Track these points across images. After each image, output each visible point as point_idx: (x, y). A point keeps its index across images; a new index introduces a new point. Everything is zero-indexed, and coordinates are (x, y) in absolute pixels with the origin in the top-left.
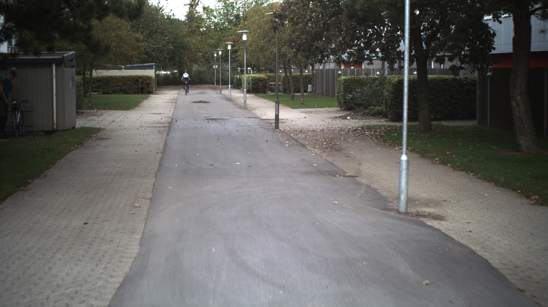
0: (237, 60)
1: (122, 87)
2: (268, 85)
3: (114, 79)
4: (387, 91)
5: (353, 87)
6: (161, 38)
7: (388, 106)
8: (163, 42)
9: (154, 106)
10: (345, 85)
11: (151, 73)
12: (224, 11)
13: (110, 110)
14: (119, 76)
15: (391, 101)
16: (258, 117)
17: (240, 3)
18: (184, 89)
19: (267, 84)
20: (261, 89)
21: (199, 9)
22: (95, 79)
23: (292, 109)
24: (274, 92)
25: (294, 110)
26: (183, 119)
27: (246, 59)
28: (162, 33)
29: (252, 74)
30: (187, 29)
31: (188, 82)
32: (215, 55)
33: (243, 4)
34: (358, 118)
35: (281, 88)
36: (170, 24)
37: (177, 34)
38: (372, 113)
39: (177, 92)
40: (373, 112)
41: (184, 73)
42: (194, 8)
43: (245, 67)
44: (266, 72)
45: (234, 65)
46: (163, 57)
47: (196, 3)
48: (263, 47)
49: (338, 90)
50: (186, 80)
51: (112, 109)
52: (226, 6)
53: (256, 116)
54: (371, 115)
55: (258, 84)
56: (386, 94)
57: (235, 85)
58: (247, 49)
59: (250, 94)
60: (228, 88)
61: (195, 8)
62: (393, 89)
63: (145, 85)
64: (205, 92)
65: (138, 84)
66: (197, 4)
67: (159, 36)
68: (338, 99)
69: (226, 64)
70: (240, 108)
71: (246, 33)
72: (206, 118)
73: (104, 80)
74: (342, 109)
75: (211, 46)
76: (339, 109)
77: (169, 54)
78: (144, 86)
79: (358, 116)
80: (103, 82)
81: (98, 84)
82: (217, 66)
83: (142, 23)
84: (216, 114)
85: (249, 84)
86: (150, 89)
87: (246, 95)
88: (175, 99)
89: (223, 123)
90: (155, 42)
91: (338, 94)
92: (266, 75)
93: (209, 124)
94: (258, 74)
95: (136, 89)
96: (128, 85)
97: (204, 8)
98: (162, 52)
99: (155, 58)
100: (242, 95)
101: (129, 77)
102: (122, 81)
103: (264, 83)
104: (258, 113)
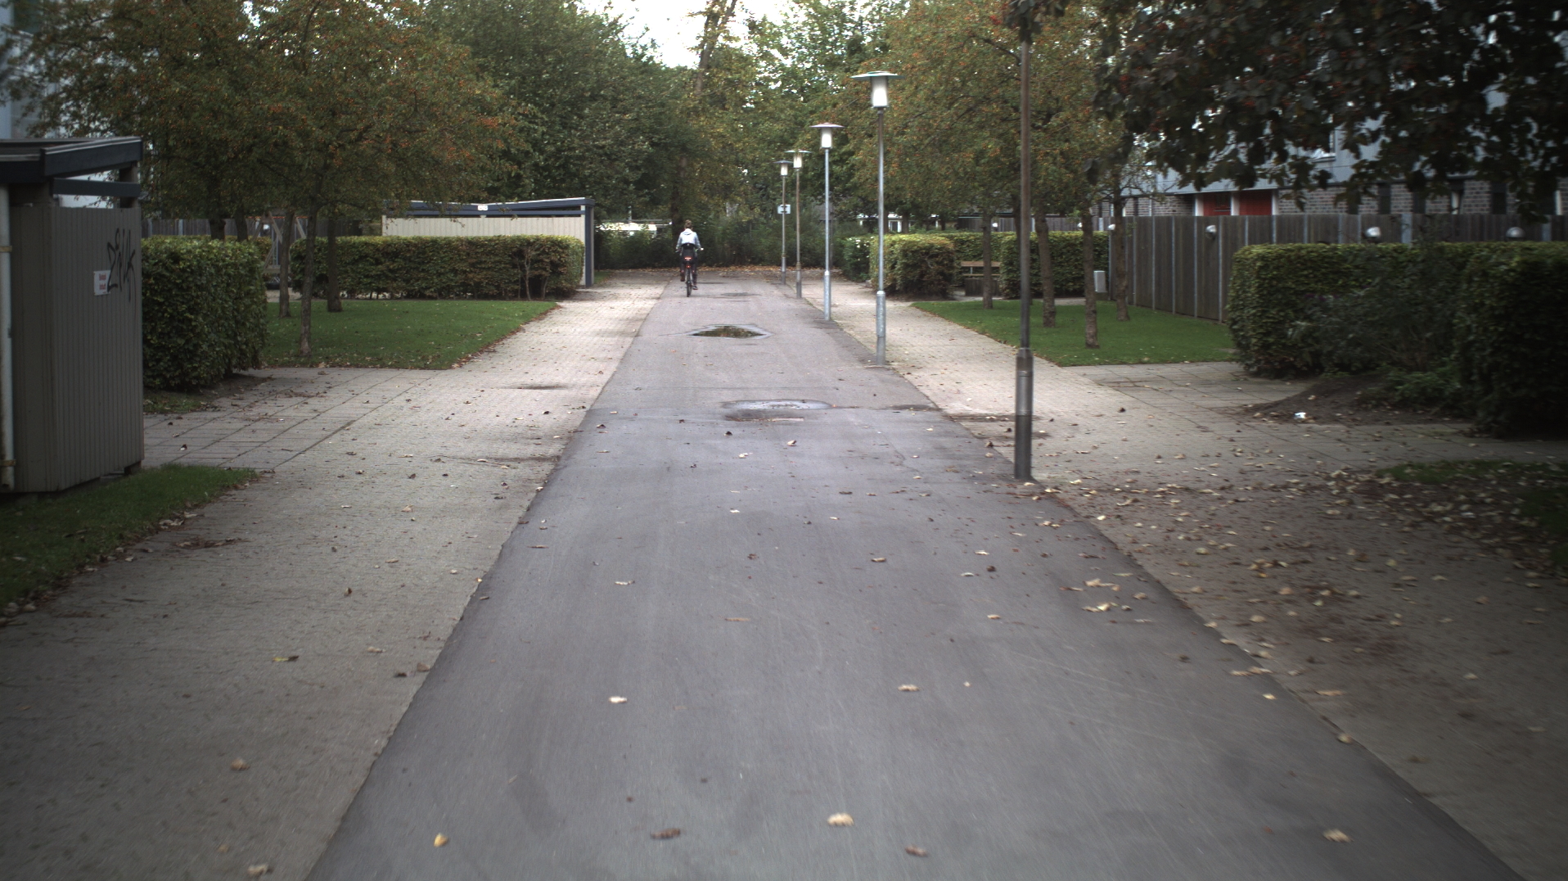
0: (855, 187)
1: (471, 276)
2: (956, 271)
3: (442, 248)
4: (1474, 309)
5: (1293, 286)
6: (610, 117)
7: (1475, 371)
8: (618, 128)
9: (551, 348)
10: (1265, 279)
11: (571, 229)
12: (812, 30)
13: (375, 367)
14: (459, 239)
15: (1492, 354)
16: (931, 405)
17: (865, 6)
18: (683, 280)
19: (953, 268)
20: (932, 283)
21: (737, 27)
22: (378, 250)
23: (1056, 367)
24: (978, 293)
25: (1067, 372)
26: (631, 415)
27: (886, 182)
28: (615, 101)
29: (903, 232)
30: (698, 90)
31: (693, 257)
32: (784, 171)
33: (874, 9)
34: (1340, 418)
35: (1002, 279)
36: (642, 73)
37: (663, 105)
38: (1398, 399)
39: (658, 290)
40: (1402, 394)
41: (683, 230)
42: (719, 23)
43: (881, 208)
44: (947, 225)
45: (845, 204)
46: (616, 176)
47: (726, 9)
48: (949, 136)
49: (1238, 297)
50: (689, 251)
51: (383, 366)
52: (822, 16)
53: (923, 402)
54: (1395, 406)
55: (924, 269)
56: (1468, 323)
57: (848, 267)
58: (889, 142)
59: (897, 300)
60: (821, 277)
61: (724, 22)
62: (1503, 303)
63: (545, 269)
64: (749, 292)
65: (522, 267)
66: (730, 12)
67: (605, 109)
68: (1235, 331)
69: (820, 200)
70: (863, 361)
71: (884, 82)
72: (727, 411)
73: (409, 251)
74: (1251, 370)
75: (770, 143)
76: (1236, 367)
77: (638, 168)
78: (544, 273)
79: (1338, 408)
80: (405, 259)
81: (388, 267)
82: (789, 206)
83: (549, 68)
84: (769, 389)
85: (893, 267)
86: (564, 284)
87: (884, 307)
88: (641, 320)
89: (790, 443)
90: (592, 128)
91: (1237, 313)
92: (951, 238)
93: (732, 443)
94: (920, 233)
95: (516, 282)
96: (489, 268)
97: (752, 26)
98: (616, 160)
99: (592, 179)
100: (869, 304)
101: (493, 243)
102: (468, 254)
103: (943, 265)
104: (931, 384)
